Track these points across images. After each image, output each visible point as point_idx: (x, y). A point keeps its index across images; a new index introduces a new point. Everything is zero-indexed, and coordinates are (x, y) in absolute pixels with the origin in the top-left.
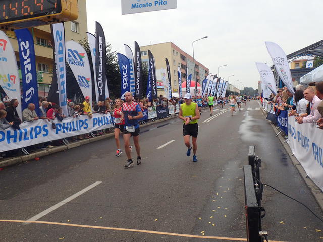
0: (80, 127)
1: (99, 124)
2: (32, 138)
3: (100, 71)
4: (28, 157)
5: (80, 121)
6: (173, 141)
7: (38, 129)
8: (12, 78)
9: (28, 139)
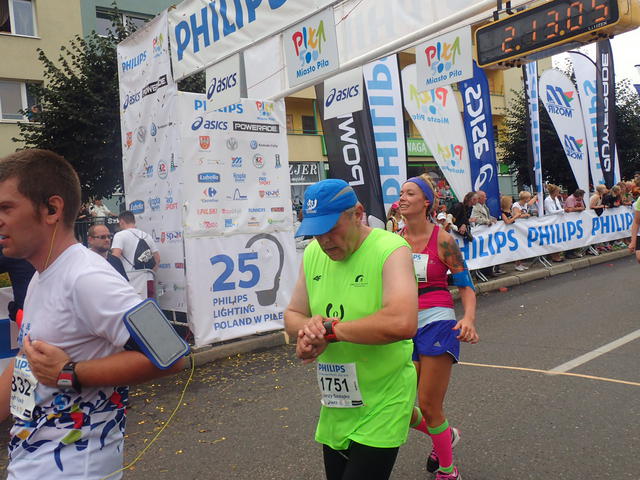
0: (571, 234)
1: (603, 225)
2: (493, 253)
3: (606, 123)
4: (488, 286)
5: (569, 224)
7: (500, 237)
8: (458, 150)
9: (487, 254)
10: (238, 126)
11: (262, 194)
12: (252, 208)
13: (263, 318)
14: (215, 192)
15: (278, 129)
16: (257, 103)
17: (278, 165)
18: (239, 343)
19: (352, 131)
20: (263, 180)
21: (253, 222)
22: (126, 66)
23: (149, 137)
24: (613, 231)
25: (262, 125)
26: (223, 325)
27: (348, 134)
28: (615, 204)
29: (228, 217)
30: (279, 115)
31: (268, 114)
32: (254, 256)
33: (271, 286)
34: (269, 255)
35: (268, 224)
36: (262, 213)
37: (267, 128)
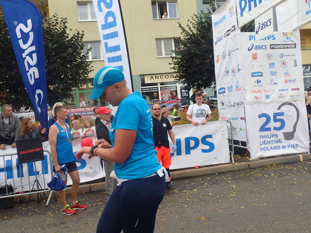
10: (272, 47)
11: (286, 81)
12: (280, 89)
13: (287, 147)
14: (260, 81)
15: (295, 46)
16: (283, 33)
17: (296, 65)
18: (274, 159)
20: (287, 74)
21: (281, 97)
22: (216, 24)
23: (227, 56)
25: (286, 45)
26: (265, 149)
29: (268, 94)
30: (296, 38)
31: (290, 39)
32: (282, 114)
33: (291, 130)
34: (291, 113)
35: (290, 97)
36: (286, 91)
37: (289, 46)
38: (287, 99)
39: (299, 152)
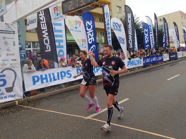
1: (131, 63)
2: (95, 72)
6: (179, 75)
8: (84, 41)
11: (7, 55)
13: (8, 97)
15: (14, 33)
16: (6, 23)
17: (14, 45)
19: (47, 34)
20: (8, 50)
21: (3, 64)
24: (134, 65)
25: (8, 31)
27: (46, 35)
28: (134, 57)
30: (15, 28)
31: (10, 28)
32: (4, 76)
33: (11, 86)
34: (11, 75)
35: (10, 65)
36: (8, 61)
37: (10, 32)
38: (8, 66)
39: (15, 99)
